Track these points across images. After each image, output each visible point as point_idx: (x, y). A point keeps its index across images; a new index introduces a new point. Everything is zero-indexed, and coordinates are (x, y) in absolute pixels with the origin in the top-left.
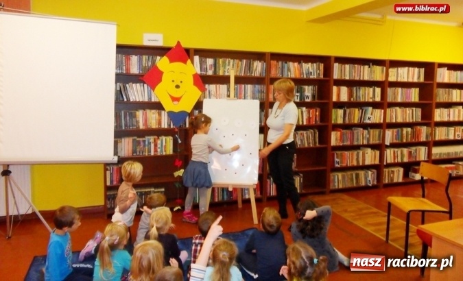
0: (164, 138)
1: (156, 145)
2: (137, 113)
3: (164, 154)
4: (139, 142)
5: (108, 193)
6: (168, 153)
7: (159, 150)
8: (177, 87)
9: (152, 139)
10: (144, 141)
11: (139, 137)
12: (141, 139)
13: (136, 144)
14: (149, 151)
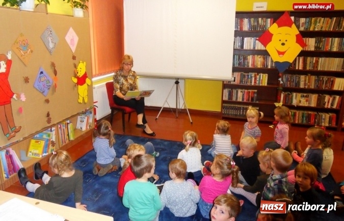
0: (262, 74)
1: (255, 79)
2: (249, 57)
3: (261, 85)
4: (244, 76)
5: (224, 105)
6: (263, 85)
7: (257, 82)
8: (283, 44)
9: (253, 74)
10: (248, 75)
11: (245, 72)
12: (246, 74)
13: (243, 77)
14: (251, 82)
